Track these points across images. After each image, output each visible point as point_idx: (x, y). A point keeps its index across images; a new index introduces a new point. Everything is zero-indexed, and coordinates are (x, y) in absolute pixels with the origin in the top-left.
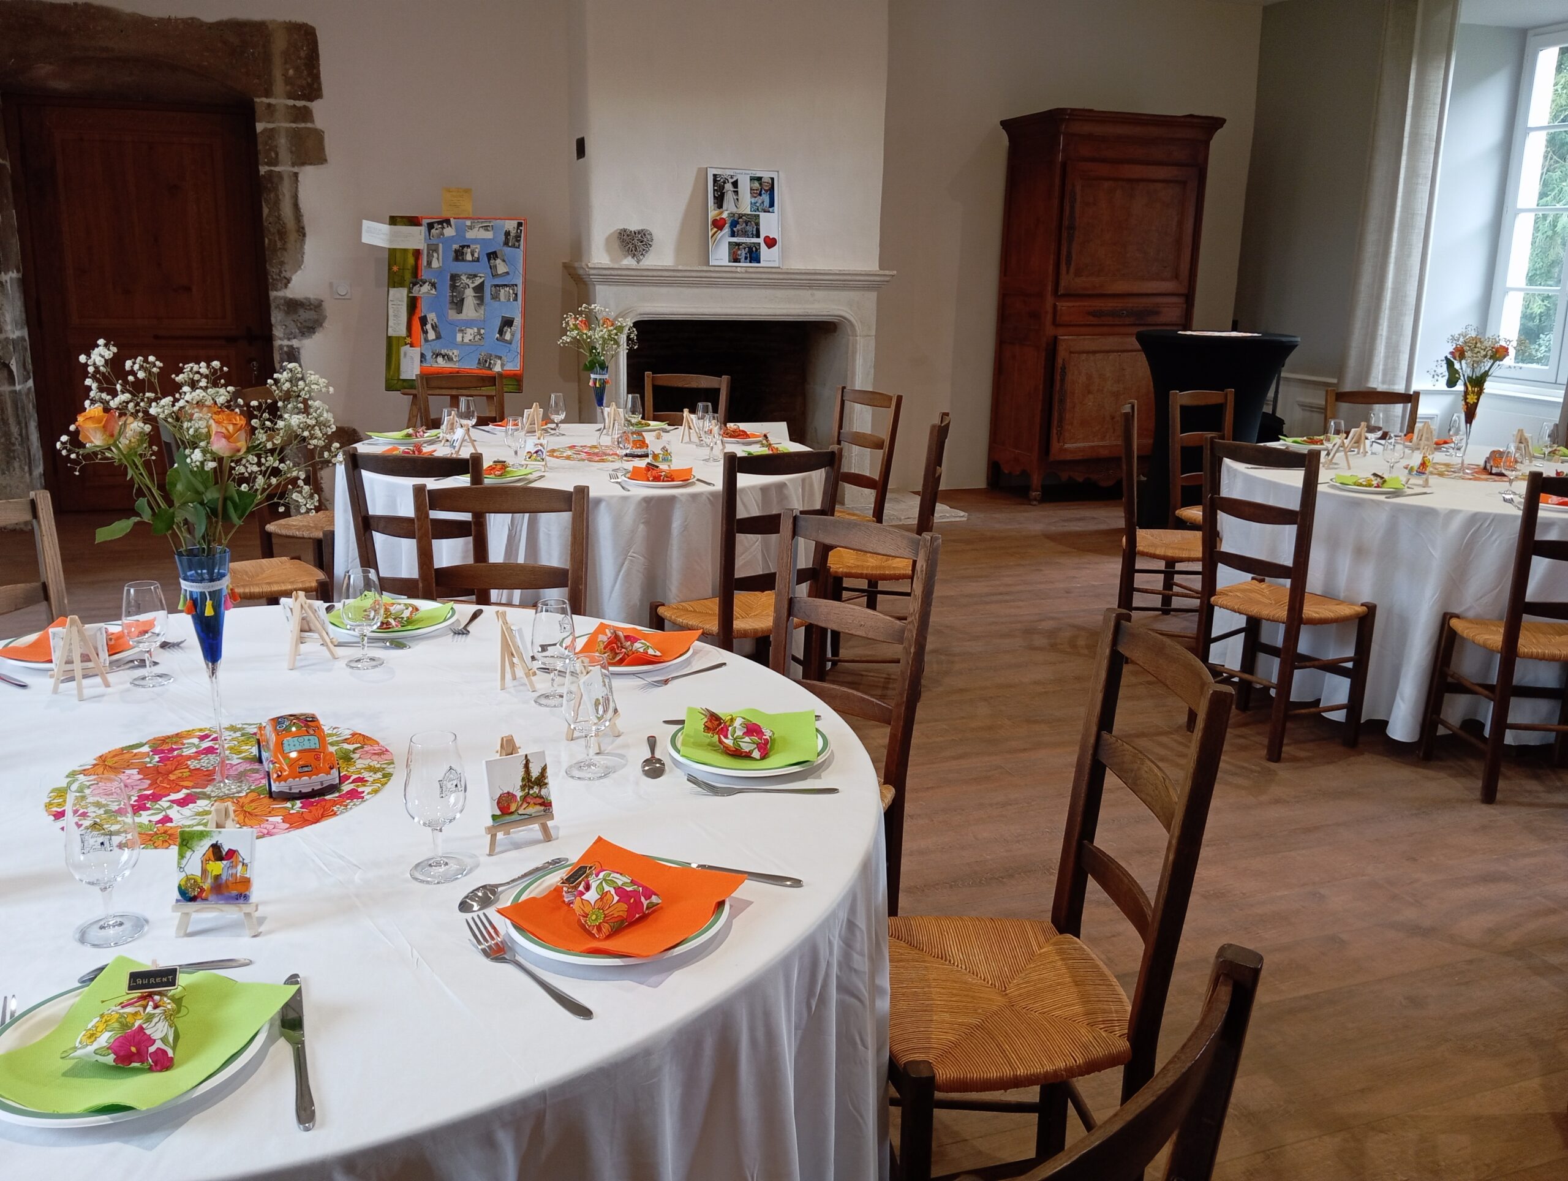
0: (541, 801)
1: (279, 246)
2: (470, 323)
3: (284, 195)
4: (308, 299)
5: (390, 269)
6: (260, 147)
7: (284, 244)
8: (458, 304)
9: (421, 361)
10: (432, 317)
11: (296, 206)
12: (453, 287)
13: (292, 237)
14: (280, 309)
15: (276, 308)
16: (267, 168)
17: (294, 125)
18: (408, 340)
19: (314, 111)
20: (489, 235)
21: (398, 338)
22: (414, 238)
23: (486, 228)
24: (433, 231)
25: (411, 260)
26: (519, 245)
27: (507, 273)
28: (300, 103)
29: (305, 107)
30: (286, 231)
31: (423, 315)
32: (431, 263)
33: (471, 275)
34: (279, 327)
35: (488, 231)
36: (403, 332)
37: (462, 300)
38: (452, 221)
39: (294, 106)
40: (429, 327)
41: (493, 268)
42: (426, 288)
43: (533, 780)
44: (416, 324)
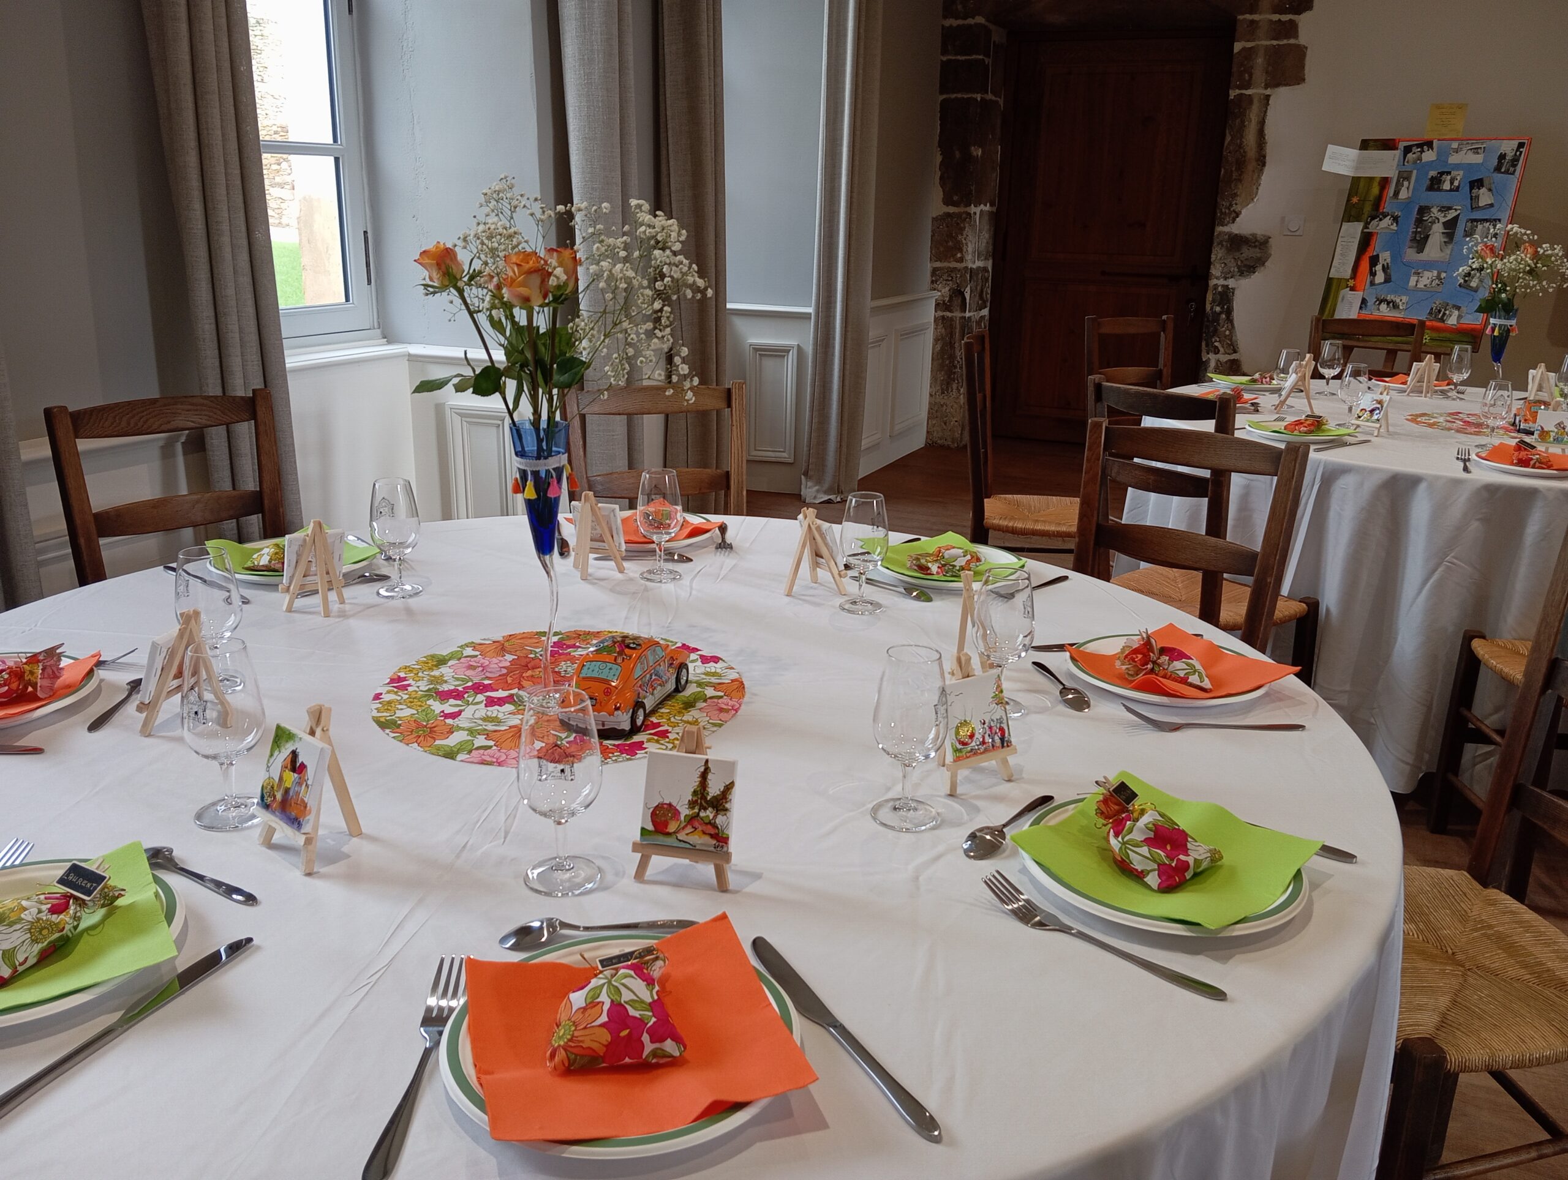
0: (713, 831)
1: (1234, 177)
2: (1428, 266)
3: (1250, 121)
4: (1254, 235)
5: (1348, 200)
6: (1234, 69)
7: (1240, 175)
8: (1420, 243)
9: (1361, 308)
10: (1385, 257)
11: (1261, 133)
12: (1419, 221)
13: (1251, 166)
14: (1222, 245)
15: (1218, 244)
16: (1238, 92)
17: (1275, 43)
18: (1351, 283)
19: (1300, 25)
20: (1478, 159)
21: (1340, 280)
22: (1386, 164)
23: (1476, 151)
24: (1410, 155)
25: (1375, 190)
26: (1515, 171)
27: (1492, 205)
28: (1285, 18)
29: (1291, 21)
30: (1245, 161)
31: (1375, 254)
32: (1398, 193)
33: (1443, 207)
34: (1218, 266)
35: (1478, 153)
36: (1348, 273)
37: (1427, 237)
38: (1435, 143)
39: (1280, 20)
40: (1379, 268)
41: (1474, 199)
42: (1387, 221)
43: (709, 798)
44: (1365, 264)
